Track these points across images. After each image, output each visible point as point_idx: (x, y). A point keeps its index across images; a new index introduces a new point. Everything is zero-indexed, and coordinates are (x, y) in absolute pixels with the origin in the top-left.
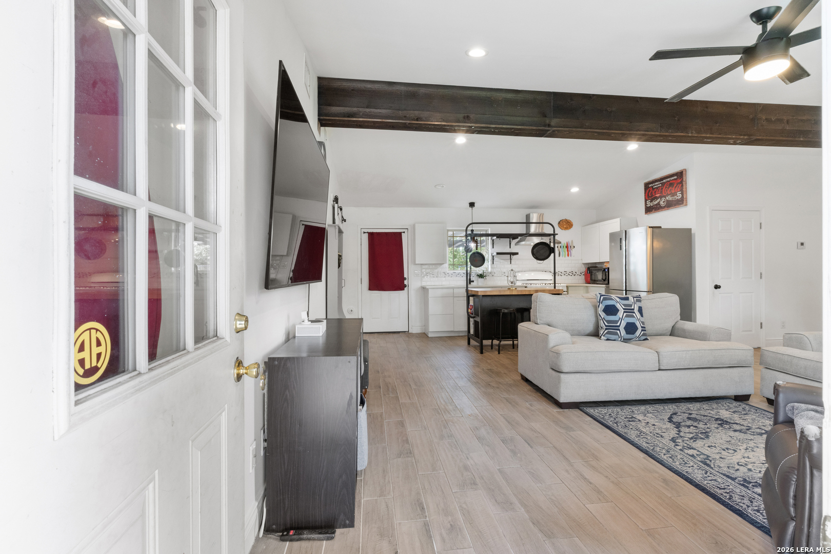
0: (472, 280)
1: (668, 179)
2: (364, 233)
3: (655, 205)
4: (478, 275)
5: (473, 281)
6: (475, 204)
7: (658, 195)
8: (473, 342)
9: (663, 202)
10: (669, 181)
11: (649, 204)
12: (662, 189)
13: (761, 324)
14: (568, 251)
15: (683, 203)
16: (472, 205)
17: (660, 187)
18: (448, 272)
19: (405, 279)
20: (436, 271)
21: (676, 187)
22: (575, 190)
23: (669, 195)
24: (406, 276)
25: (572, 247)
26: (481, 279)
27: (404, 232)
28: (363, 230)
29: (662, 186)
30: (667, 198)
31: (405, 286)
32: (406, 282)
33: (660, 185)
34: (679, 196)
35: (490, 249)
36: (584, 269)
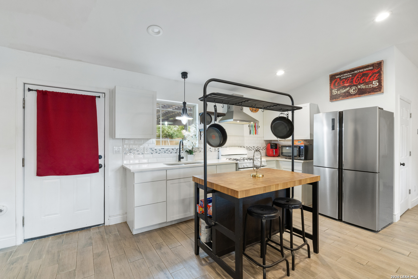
0: (181, 156)
1: (362, 70)
2: (30, 90)
3: (343, 93)
4: (187, 151)
5: (183, 158)
6: (188, 75)
7: (348, 84)
8: (202, 253)
9: (354, 90)
10: (362, 72)
11: (335, 92)
12: (352, 79)
13: (410, 190)
14: (255, 130)
15: (380, 90)
16: (184, 75)
17: (349, 77)
18: (156, 148)
19: (100, 157)
20: (142, 147)
21: (371, 77)
22: (280, 73)
23: (362, 84)
24: (101, 153)
25: (258, 127)
26: (189, 156)
27: (99, 97)
28: (27, 87)
29: (352, 77)
30: (359, 87)
31: (100, 166)
32: (101, 161)
33: (351, 76)
34: (375, 84)
35: (197, 125)
36: (264, 145)
